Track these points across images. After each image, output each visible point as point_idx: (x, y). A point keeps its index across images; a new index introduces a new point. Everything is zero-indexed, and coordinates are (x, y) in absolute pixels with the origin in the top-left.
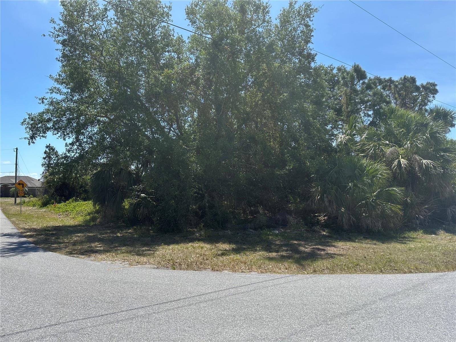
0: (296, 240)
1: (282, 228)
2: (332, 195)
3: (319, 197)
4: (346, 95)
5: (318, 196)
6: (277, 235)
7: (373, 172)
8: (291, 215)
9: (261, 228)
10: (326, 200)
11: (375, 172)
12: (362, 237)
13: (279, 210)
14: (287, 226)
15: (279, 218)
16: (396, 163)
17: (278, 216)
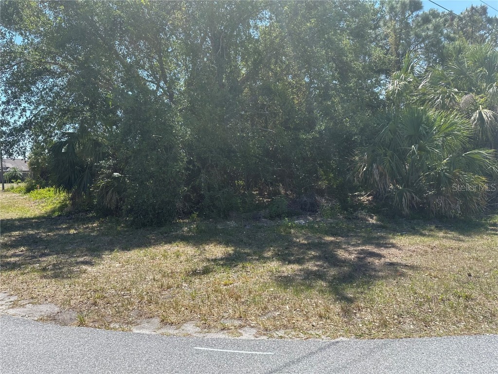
0: (333, 235)
1: (310, 215)
2: (384, 165)
3: (365, 169)
4: (395, 32)
5: (363, 168)
6: (302, 227)
7: (447, 128)
8: (323, 196)
9: (279, 216)
10: (376, 172)
11: (451, 126)
12: (433, 228)
13: (306, 190)
14: (318, 212)
15: (306, 201)
16: (476, 115)
17: (305, 199)
